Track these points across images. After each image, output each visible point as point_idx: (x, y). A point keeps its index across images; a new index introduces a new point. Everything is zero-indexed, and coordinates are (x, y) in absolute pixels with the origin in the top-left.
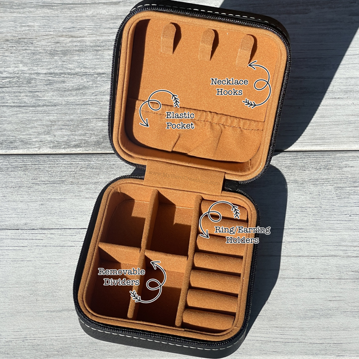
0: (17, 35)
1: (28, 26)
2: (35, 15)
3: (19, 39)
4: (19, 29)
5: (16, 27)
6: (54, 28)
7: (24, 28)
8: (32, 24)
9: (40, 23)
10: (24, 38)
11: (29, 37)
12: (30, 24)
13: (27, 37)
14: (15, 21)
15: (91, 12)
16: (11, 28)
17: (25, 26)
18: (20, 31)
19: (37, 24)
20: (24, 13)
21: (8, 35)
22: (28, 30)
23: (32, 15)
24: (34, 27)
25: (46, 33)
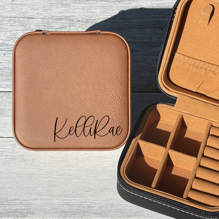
0: (85, 18)
1: (92, 12)
2: (96, 6)
3: (87, 20)
4: (86, 14)
5: (84, 13)
6: (110, 14)
7: (89, 14)
8: (95, 11)
9: (101, 10)
10: (90, 20)
11: (94, 19)
12: (93, 11)
13: (92, 19)
14: (83, 9)
15: (134, 4)
16: (81, 13)
17: (90, 12)
18: (87, 15)
19: (98, 11)
20: (88, 4)
21: (79, 17)
22: (92, 14)
23: (94, 5)
24: (96, 13)
25: (105, 16)
